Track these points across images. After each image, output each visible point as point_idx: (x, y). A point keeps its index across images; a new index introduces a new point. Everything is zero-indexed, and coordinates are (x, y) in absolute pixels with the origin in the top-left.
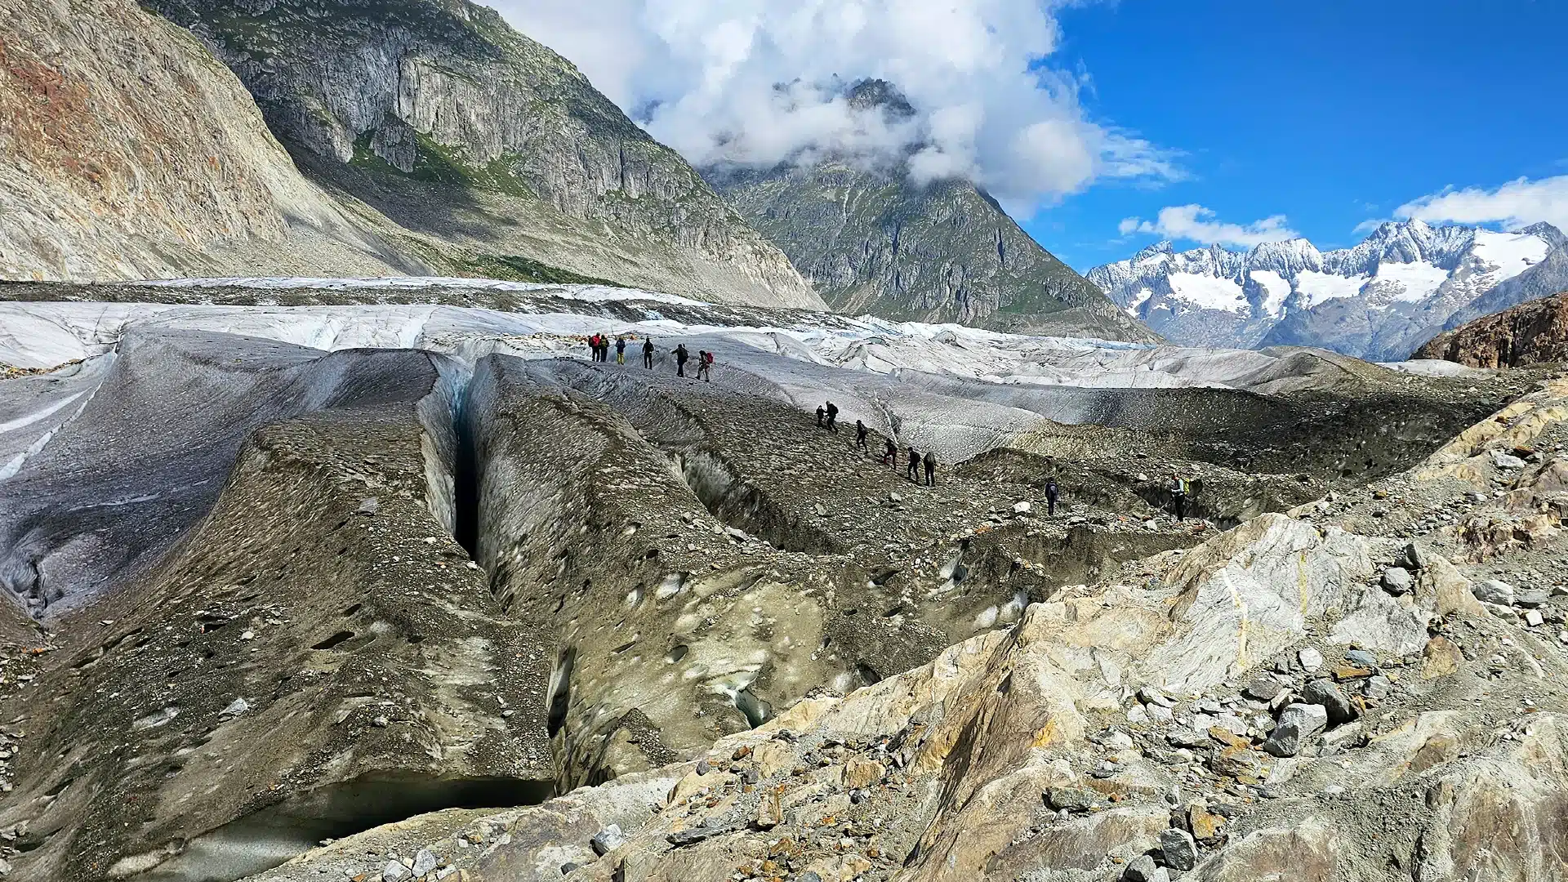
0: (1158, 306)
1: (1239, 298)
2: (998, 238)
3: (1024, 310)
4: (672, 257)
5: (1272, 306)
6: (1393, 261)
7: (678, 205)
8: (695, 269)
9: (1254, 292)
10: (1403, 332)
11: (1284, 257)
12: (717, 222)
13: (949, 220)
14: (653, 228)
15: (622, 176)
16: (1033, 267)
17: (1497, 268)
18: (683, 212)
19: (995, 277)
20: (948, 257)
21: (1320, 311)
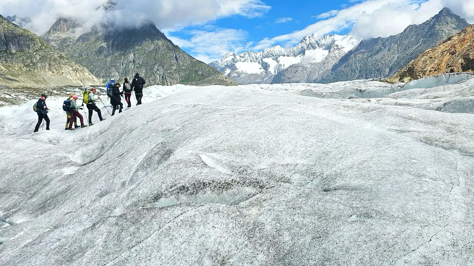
0: (233, 75)
1: (260, 69)
2: (174, 54)
3: (189, 81)
4: (35, 76)
5: (272, 70)
6: (310, 49)
7: (35, 54)
8: (47, 80)
9: (265, 66)
10: (318, 73)
11: (273, 52)
12: (54, 59)
13: (154, 49)
14: (24, 65)
15: (6, 44)
16: (190, 64)
17: (344, 47)
18: (37, 56)
19: (176, 69)
20: (156, 64)
21: (289, 70)
